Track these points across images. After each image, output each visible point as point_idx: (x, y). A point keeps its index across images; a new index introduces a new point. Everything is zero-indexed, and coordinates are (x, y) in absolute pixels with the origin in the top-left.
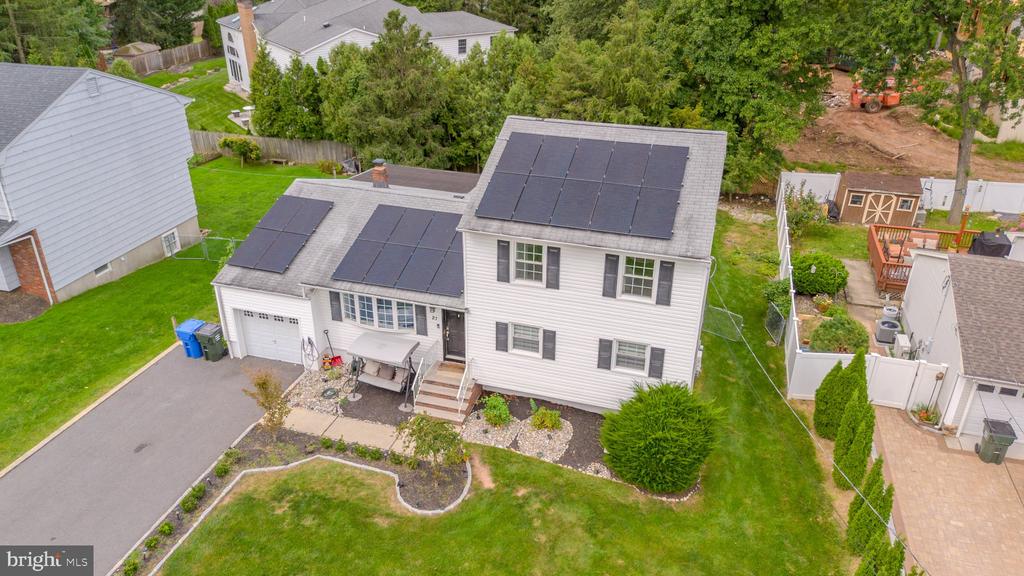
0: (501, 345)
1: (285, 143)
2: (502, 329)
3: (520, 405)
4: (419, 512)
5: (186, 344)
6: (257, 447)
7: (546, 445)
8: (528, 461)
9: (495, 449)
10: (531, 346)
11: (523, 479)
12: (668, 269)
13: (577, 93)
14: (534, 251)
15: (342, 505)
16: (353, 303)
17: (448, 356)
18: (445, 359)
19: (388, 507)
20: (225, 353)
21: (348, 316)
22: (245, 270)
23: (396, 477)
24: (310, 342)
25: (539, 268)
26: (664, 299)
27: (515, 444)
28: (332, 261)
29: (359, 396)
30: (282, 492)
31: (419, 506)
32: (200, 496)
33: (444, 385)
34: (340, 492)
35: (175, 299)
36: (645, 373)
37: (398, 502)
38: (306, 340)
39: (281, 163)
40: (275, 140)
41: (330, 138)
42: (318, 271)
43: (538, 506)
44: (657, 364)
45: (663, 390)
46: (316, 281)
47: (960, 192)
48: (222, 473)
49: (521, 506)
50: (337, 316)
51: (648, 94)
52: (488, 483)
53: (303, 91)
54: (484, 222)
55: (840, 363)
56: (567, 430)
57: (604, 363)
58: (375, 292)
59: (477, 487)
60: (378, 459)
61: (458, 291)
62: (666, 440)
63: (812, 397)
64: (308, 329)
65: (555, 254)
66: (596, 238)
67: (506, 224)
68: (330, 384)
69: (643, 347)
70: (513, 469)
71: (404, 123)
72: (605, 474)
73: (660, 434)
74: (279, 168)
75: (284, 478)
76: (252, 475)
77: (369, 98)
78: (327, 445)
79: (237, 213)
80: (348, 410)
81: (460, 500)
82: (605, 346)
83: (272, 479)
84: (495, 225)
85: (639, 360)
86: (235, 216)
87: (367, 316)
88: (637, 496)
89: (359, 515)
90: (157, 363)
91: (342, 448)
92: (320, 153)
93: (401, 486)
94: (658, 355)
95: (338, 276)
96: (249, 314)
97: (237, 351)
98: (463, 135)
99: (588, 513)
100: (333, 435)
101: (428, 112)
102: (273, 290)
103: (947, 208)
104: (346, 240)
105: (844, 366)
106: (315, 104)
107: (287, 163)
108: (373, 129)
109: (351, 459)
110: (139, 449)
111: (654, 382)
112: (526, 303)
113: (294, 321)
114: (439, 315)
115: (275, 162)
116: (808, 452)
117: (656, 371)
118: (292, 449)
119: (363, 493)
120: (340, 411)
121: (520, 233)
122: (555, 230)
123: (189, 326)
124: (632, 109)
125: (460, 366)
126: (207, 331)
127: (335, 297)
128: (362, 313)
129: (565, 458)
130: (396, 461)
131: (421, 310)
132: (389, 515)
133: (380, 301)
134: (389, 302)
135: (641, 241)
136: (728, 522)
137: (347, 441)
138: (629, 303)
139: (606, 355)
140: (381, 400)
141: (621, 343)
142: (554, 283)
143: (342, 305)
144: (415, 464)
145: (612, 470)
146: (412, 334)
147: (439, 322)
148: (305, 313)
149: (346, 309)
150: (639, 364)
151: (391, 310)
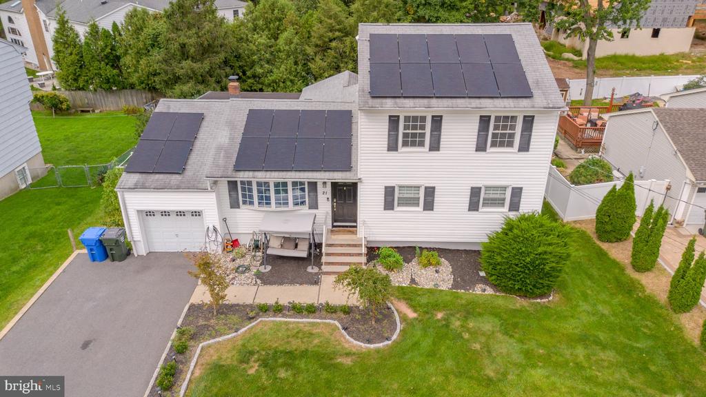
0: (389, 205)
1: (90, 95)
2: (389, 191)
3: (408, 252)
4: (372, 346)
5: (91, 250)
6: (201, 322)
7: (439, 278)
8: (430, 291)
9: (402, 288)
10: (413, 202)
11: (436, 306)
12: (529, 121)
13: (337, 34)
14: (416, 121)
15: (304, 354)
16: (250, 190)
17: (335, 224)
18: (333, 226)
19: (343, 348)
20: (129, 253)
21: (244, 203)
22: (144, 175)
23: (336, 323)
24: (215, 230)
25: (423, 135)
26: (525, 147)
27: (413, 281)
28: (227, 157)
29: (269, 268)
30: (246, 355)
31: (369, 341)
32: (170, 374)
33: (342, 245)
34: (295, 344)
35: (47, 220)
36: (506, 209)
37: (347, 341)
38: (211, 228)
39: (89, 111)
40: (81, 93)
41: (132, 87)
42: (218, 166)
43: (458, 323)
44: (516, 200)
45: (523, 218)
46: (220, 174)
47: (590, 86)
48: (181, 350)
49: (447, 326)
50: (235, 205)
52: (411, 314)
53: (103, 50)
54: (379, 100)
55: (615, 186)
56: (446, 268)
57: (474, 206)
58: (273, 177)
59: (404, 319)
60: (314, 312)
61: (347, 166)
62: (545, 252)
64: (212, 218)
65: (437, 121)
66: (475, 103)
67: (398, 100)
68: (238, 262)
69: (504, 188)
70: (424, 300)
71: (206, 65)
72: (490, 291)
73: (540, 250)
74: (88, 116)
75: (240, 343)
76: (209, 346)
77: (174, 47)
78: (264, 309)
79: (68, 150)
80: (265, 279)
81: (398, 331)
82: (475, 192)
83: (230, 346)
84: (389, 103)
85: (499, 199)
86: (67, 153)
87: (264, 200)
88: (519, 303)
89: (325, 359)
90: (64, 271)
91: (278, 309)
92: (123, 100)
93: (345, 329)
94: (517, 192)
95: (238, 168)
96: (150, 213)
97: (140, 249)
98: (248, 73)
99: (496, 320)
100: (260, 300)
101: (222, 56)
102: (178, 188)
103: (582, 98)
104: (232, 139)
105: (618, 188)
106: (114, 60)
107: (93, 111)
108: (180, 72)
109: (290, 317)
110: (86, 345)
111: (513, 215)
112: (411, 167)
113: (197, 214)
114: (329, 189)
115: (82, 111)
117: (514, 206)
118: (234, 318)
119: (316, 341)
120: (259, 281)
121: (409, 107)
122: (440, 100)
123: (92, 233)
125: (353, 229)
126: (112, 233)
127: (233, 185)
128: (261, 198)
129: (456, 285)
130: (331, 310)
131: (313, 186)
132: (348, 354)
133: (277, 185)
134: (285, 184)
135: (511, 101)
136: (589, 308)
137: (284, 302)
138: (495, 154)
139: (476, 199)
140: (289, 268)
141: (487, 188)
142: (435, 146)
143: (238, 194)
144: (347, 310)
145: (495, 287)
146: (305, 209)
147: (329, 195)
148: (209, 204)
149: (244, 196)
150: (500, 202)
151: (286, 191)
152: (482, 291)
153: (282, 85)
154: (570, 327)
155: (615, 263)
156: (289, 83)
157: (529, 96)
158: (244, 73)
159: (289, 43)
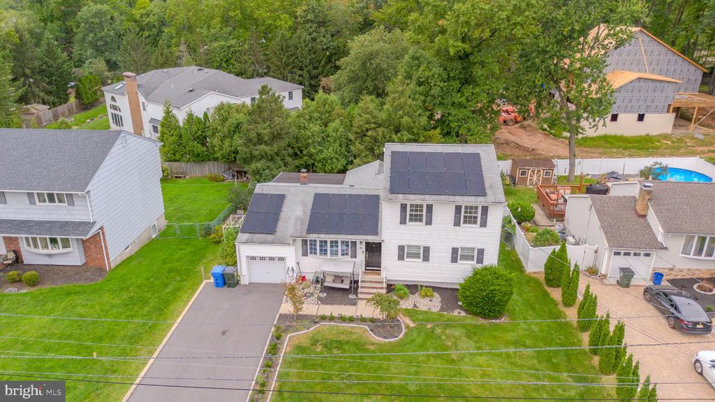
0: (401, 257)
1: (183, 165)
2: (401, 248)
3: (413, 288)
4: (387, 340)
5: (217, 280)
6: (288, 323)
7: (433, 304)
8: (425, 312)
9: (408, 310)
10: (416, 256)
11: (428, 320)
12: (485, 210)
13: (372, 126)
14: (418, 207)
15: (348, 342)
16: (315, 245)
17: (367, 268)
18: (366, 270)
19: (371, 340)
20: (238, 283)
21: (311, 253)
22: (251, 235)
23: (367, 328)
24: (293, 270)
25: (421, 215)
26: (484, 224)
27: (415, 306)
28: (302, 224)
29: (325, 294)
30: (315, 342)
31: (385, 338)
32: (274, 349)
33: (371, 282)
34: (342, 337)
35: (177, 261)
36: (474, 263)
37: (373, 337)
38: (290, 269)
39: (181, 177)
40: (177, 163)
41: (216, 159)
42: (297, 230)
43: (440, 331)
44: (481, 256)
45: (486, 269)
46: (298, 235)
47: (572, 165)
48: (278, 337)
49: (433, 332)
50: (305, 254)
51: (412, 124)
52: (412, 325)
53: (196, 133)
54: (395, 195)
55: (555, 249)
56: (437, 298)
57: (454, 260)
58: (329, 238)
59: (407, 327)
60: (353, 321)
61: (375, 232)
62: (495, 290)
63: (543, 270)
64: (291, 262)
65: (430, 208)
66: (451, 198)
67: (406, 195)
68: (306, 291)
69: (473, 249)
70: (420, 317)
72: (463, 314)
73: (492, 288)
74: (181, 181)
75: (311, 335)
76: (293, 336)
78: (323, 318)
79: (175, 209)
80: (322, 301)
81: (403, 332)
82: (455, 251)
83: (305, 337)
84: (401, 196)
85: (471, 256)
86: (175, 211)
87: (324, 252)
88: (481, 321)
89: (360, 346)
90: (200, 293)
91: (332, 318)
92: (207, 168)
93: (372, 331)
94: (481, 252)
95: (309, 231)
96: (253, 258)
97: (244, 281)
98: (304, 152)
99: (464, 331)
100: (321, 313)
101: (287, 141)
102: (273, 243)
103: (567, 174)
104: (304, 212)
105: (557, 250)
106: (202, 140)
107: (185, 177)
108: (256, 153)
109: (339, 323)
110: (223, 333)
111: (479, 266)
112: (415, 234)
113: (281, 259)
114: (364, 246)
115: (176, 177)
116: (546, 294)
117: (480, 261)
118: (306, 323)
119: (355, 336)
120: (319, 302)
121: (413, 199)
122: (431, 196)
123: (218, 269)
124: (405, 133)
125: (378, 272)
126: (230, 270)
127: (305, 242)
128: (321, 250)
129: (442, 309)
130: (363, 320)
131: (354, 243)
132: (373, 344)
133: (332, 242)
134: (336, 242)
135: (473, 197)
136: (524, 326)
137: (335, 314)
138: (466, 228)
139: (455, 255)
140: (337, 295)
141: (463, 249)
142: (429, 222)
143: (308, 248)
144: (373, 320)
145: (466, 311)
146: (348, 258)
147: (364, 249)
148: (290, 253)
149: (311, 249)
150: (471, 258)
151: (337, 246)
152: (458, 314)
153: (329, 161)
154: (510, 336)
156: (335, 160)
157: (485, 195)
158: (301, 151)
159: (336, 130)
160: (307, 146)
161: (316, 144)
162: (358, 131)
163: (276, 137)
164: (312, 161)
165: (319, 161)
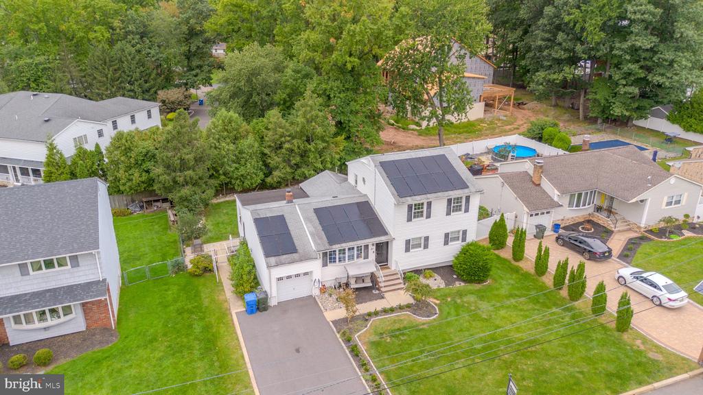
0: (407, 250)
2: (407, 242)
4: (431, 318)
5: (252, 307)
6: (345, 327)
7: (438, 283)
10: (419, 246)
11: (445, 296)
12: (468, 198)
14: (420, 206)
15: (405, 328)
16: (334, 255)
17: (379, 265)
19: (420, 322)
20: (267, 306)
21: (330, 263)
23: (408, 313)
24: (319, 281)
25: (423, 212)
26: (467, 210)
30: (380, 335)
31: (428, 316)
33: (390, 275)
34: (397, 326)
36: (460, 242)
37: (420, 319)
38: (317, 280)
41: (121, 192)
42: (319, 245)
43: (459, 301)
44: (464, 236)
45: (469, 245)
46: (323, 248)
48: (349, 340)
49: (456, 303)
50: (326, 265)
52: (438, 302)
54: (403, 199)
56: (438, 277)
57: (446, 243)
58: (346, 246)
59: (436, 304)
60: (394, 311)
61: (385, 233)
64: (318, 274)
65: (429, 204)
66: (446, 194)
67: (413, 197)
69: (459, 231)
70: (438, 294)
72: (463, 284)
75: (372, 331)
76: (360, 336)
78: (369, 315)
81: (437, 309)
82: (447, 235)
83: (369, 334)
84: (409, 198)
85: (457, 237)
87: (342, 259)
88: (478, 286)
89: (415, 328)
90: (239, 323)
91: (376, 313)
93: (414, 314)
94: (465, 232)
95: (329, 244)
96: (280, 279)
97: (273, 302)
99: (474, 295)
104: (315, 227)
105: (497, 220)
108: (180, 180)
109: (384, 315)
110: (298, 351)
111: (464, 243)
112: (419, 228)
113: (306, 274)
114: (374, 247)
117: (464, 239)
118: (359, 322)
119: (405, 322)
121: (417, 200)
122: (430, 194)
123: (251, 297)
125: (388, 266)
127: (325, 254)
129: (446, 285)
130: (401, 308)
131: (366, 247)
132: (424, 324)
135: (460, 190)
136: (505, 282)
137: (379, 309)
138: (455, 215)
139: (447, 239)
140: (363, 293)
141: (452, 232)
142: (428, 216)
143: (328, 258)
144: (409, 306)
145: (464, 281)
146: (361, 260)
147: (374, 250)
149: (330, 259)
150: (457, 239)
152: (459, 285)
153: (249, 177)
155: (505, 260)
156: (254, 176)
157: (467, 187)
158: (217, 171)
159: (251, 146)
160: (223, 165)
161: (230, 163)
162: (272, 145)
163: (198, 160)
164: (228, 180)
165: (237, 179)
